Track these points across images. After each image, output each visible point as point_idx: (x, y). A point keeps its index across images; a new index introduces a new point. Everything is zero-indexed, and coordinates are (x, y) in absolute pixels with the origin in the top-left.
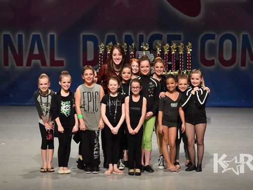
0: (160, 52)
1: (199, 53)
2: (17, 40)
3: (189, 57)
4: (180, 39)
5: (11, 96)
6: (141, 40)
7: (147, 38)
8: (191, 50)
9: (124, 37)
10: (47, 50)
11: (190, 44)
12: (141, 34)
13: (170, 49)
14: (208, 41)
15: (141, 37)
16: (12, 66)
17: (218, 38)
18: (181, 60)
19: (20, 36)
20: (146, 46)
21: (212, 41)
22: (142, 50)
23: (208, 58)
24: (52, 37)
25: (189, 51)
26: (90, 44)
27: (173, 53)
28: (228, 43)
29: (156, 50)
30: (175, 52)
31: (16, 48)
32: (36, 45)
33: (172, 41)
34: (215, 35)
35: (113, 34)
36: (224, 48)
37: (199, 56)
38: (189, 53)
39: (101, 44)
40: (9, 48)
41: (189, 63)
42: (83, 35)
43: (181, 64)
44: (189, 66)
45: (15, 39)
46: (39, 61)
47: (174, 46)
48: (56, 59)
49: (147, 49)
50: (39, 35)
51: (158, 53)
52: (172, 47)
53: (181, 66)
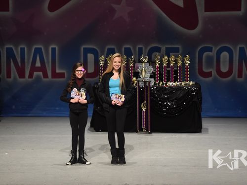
0: (159, 64)
1: (197, 65)
2: (19, 53)
3: (187, 69)
4: (179, 52)
5: (14, 107)
6: (140, 53)
7: (146, 50)
8: (189, 62)
9: (123, 50)
10: (48, 62)
11: (188, 56)
12: (140, 46)
13: (169, 61)
14: (205, 54)
15: (140, 49)
16: (15, 78)
17: (215, 50)
18: (180, 72)
19: (23, 50)
20: (145, 58)
21: (210, 53)
22: (142, 62)
23: (205, 70)
24: (54, 50)
25: (188, 63)
26: (91, 57)
27: (172, 65)
28: (225, 55)
29: (155, 62)
30: (173, 64)
31: (19, 60)
32: (38, 58)
33: (171, 54)
34: (212, 48)
35: (113, 47)
36: (221, 60)
37: (197, 68)
38: (187, 65)
39: (101, 56)
40: (12, 61)
41: (187, 74)
42: (84, 48)
43: (180, 76)
44: (187, 78)
45: (17, 52)
46: (41, 73)
47: (173, 58)
48: (58, 71)
49: (146, 61)
50: (41, 48)
51: (157, 65)
52: (170, 59)
53: (180, 77)
